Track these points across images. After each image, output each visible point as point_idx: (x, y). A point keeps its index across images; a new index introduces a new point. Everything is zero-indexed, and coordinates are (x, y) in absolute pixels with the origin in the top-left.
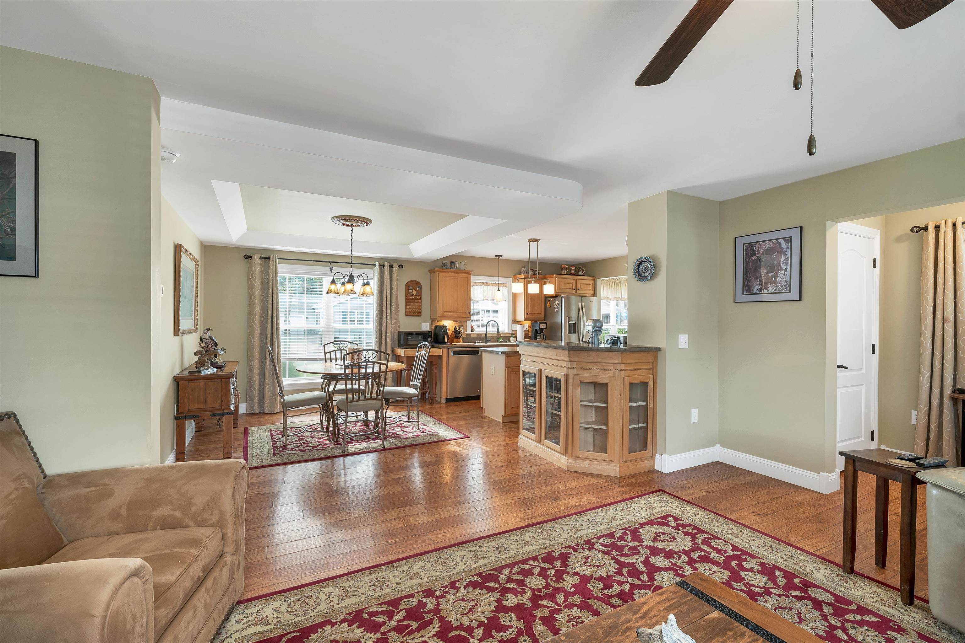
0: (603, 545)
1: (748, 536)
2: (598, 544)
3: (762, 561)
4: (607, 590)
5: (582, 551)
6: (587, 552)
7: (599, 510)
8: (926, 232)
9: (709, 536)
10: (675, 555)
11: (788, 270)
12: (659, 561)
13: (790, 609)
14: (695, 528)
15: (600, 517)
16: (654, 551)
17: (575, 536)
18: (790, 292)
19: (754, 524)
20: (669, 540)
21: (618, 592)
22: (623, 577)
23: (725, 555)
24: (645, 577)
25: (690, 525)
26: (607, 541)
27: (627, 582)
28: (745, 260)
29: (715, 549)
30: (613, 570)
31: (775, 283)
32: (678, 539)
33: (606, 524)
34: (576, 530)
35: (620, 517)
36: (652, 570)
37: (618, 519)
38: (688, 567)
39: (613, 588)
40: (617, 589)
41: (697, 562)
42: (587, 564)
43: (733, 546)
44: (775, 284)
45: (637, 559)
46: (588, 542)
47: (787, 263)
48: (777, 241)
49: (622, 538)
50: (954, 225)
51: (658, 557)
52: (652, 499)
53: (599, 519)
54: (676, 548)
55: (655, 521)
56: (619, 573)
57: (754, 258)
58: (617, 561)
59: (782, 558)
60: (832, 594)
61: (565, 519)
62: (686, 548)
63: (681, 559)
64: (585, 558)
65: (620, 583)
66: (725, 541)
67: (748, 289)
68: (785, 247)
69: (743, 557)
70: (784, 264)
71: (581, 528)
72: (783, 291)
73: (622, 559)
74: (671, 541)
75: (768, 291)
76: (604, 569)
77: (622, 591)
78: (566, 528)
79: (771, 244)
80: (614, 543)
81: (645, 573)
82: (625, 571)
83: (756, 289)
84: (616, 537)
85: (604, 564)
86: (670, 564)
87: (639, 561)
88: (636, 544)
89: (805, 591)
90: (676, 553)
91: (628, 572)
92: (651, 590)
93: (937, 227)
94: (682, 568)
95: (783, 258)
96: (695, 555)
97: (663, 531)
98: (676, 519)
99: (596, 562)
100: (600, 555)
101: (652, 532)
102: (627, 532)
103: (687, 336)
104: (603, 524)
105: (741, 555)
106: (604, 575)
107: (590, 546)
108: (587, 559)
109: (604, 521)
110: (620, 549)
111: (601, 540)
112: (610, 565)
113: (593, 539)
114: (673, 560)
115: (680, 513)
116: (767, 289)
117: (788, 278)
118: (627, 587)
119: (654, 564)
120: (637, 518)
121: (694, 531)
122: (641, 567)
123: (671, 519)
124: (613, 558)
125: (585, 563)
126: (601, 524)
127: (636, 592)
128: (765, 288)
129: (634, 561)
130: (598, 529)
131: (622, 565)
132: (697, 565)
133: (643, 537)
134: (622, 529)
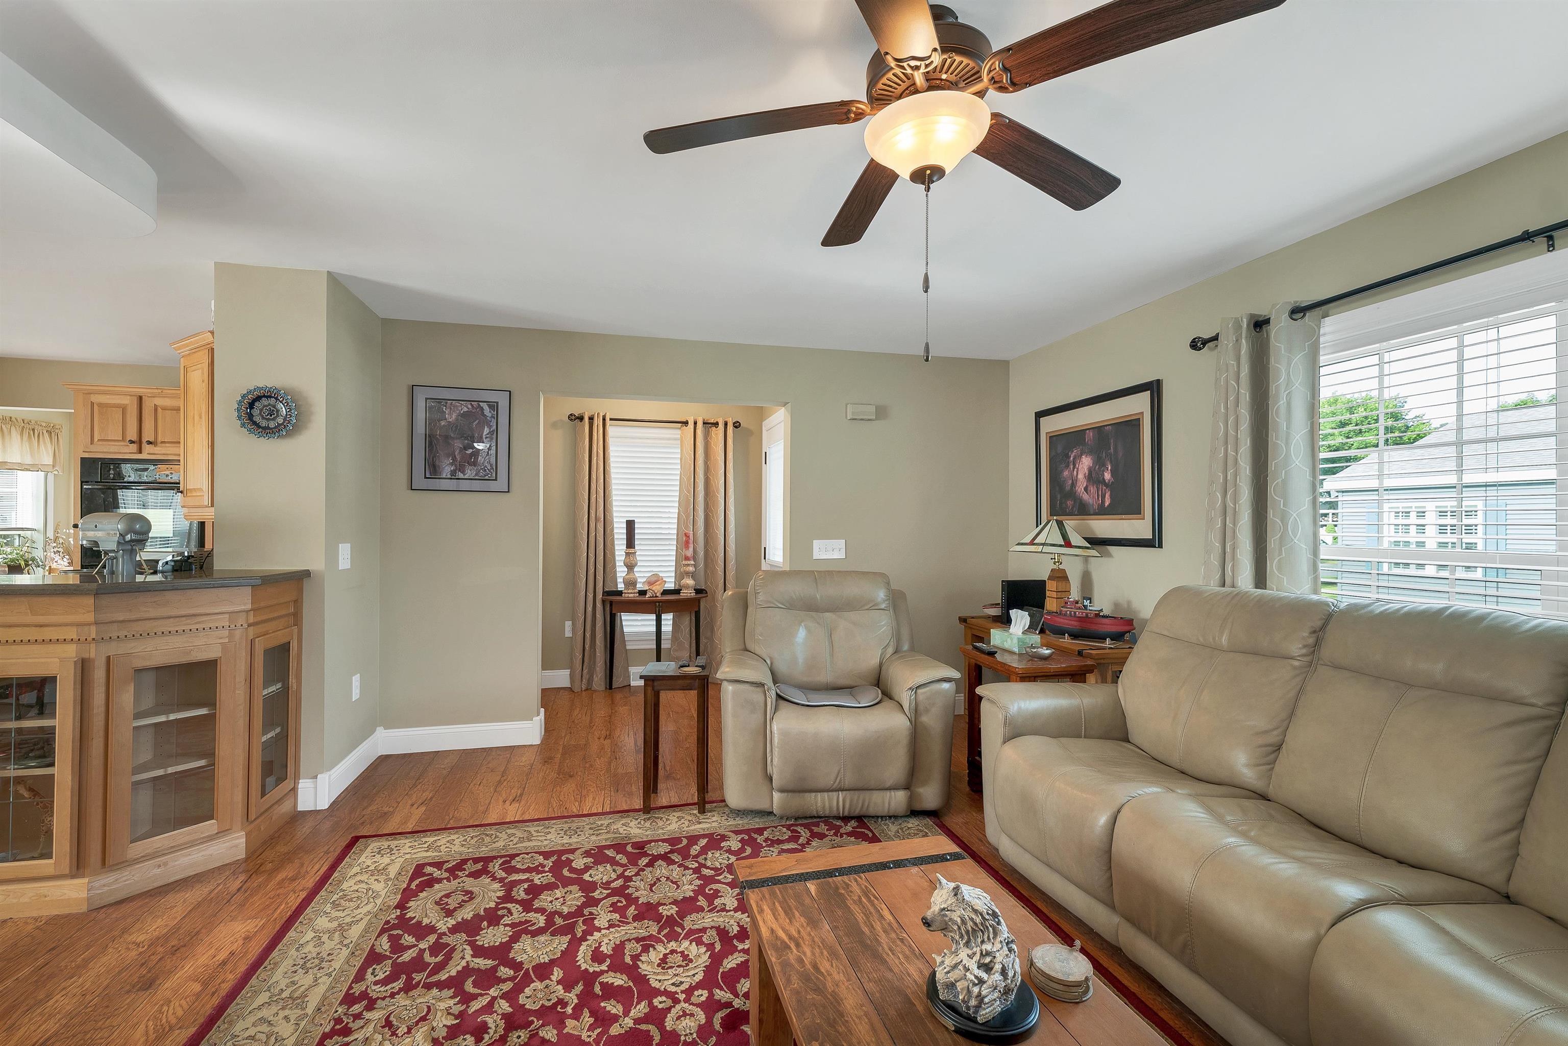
0: (385, 982)
1: (538, 831)
2: (374, 988)
3: (583, 850)
4: (486, 1037)
5: (360, 1023)
6: (375, 1015)
7: (291, 934)
8: (581, 422)
9: (503, 859)
10: (500, 913)
11: (494, 448)
12: (492, 936)
13: (658, 879)
14: (476, 860)
15: (311, 944)
16: (470, 928)
17: (309, 1011)
18: (496, 480)
19: (522, 814)
20: (465, 898)
21: (502, 1024)
22: (480, 998)
23: (547, 869)
24: (505, 972)
25: (464, 861)
26: (382, 971)
27: (494, 999)
28: (429, 424)
29: (529, 870)
30: (452, 1002)
31: (475, 464)
32: (475, 890)
33: (339, 946)
34: (298, 1000)
35: (348, 920)
36: (501, 953)
37: (350, 925)
38: (532, 914)
39: (490, 1025)
40: (495, 1021)
41: (533, 900)
42: (400, 1032)
43: (540, 853)
44: (475, 466)
45: (463, 958)
46: (349, 999)
47: (492, 439)
48: (479, 405)
49: (397, 947)
50: (604, 419)
51: (484, 931)
52: (362, 859)
53: (314, 951)
54: (488, 904)
55: (413, 886)
56: (467, 999)
57: (443, 423)
58: (441, 985)
59: (593, 834)
60: (664, 841)
61: (238, 1000)
62: (500, 894)
63: (513, 911)
64: (383, 1027)
65: (489, 1008)
66: (527, 854)
67: (433, 470)
68: (490, 415)
69: (563, 858)
70: (488, 439)
71: (302, 989)
72: (487, 477)
73: (443, 976)
74: (471, 899)
75: (464, 475)
76: (439, 1014)
77: (505, 1016)
78: (265, 1013)
79: (470, 407)
80: (394, 964)
81: (498, 965)
82: (469, 987)
83: (447, 470)
84: (388, 953)
85: (429, 1007)
86: (508, 928)
87: (468, 957)
88: (432, 938)
89: (646, 854)
90: (497, 909)
91: (475, 984)
92: (535, 979)
93: (591, 419)
94: (527, 922)
95: (486, 430)
96: (520, 893)
97: (443, 893)
98: (438, 865)
99: (413, 1014)
100: (402, 1000)
101: (429, 905)
102: (395, 932)
103: (349, 545)
104: (336, 952)
105: (559, 857)
106: (451, 1021)
107: (365, 1003)
108: (388, 1024)
109: (328, 945)
110: (418, 964)
111: (369, 977)
112: (440, 1000)
113: (350, 988)
114: (507, 920)
115: (429, 854)
116: (463, 472)
117: (493, 460)
118: (504, 1006)
119: (491, 944)
120: (379, 901)
121: (479, 866)
122: (484, 963)
123: (429, 869)
124: (428, 987)
125: (394, 1034)
126: (329, 954)
127: (522, 999)
128: (460, 470)
129: (464, 963)
130: (337, 965)
131: (455, 983)
132: (537, 904)
133: (426, 921)
134: (379, 935)
